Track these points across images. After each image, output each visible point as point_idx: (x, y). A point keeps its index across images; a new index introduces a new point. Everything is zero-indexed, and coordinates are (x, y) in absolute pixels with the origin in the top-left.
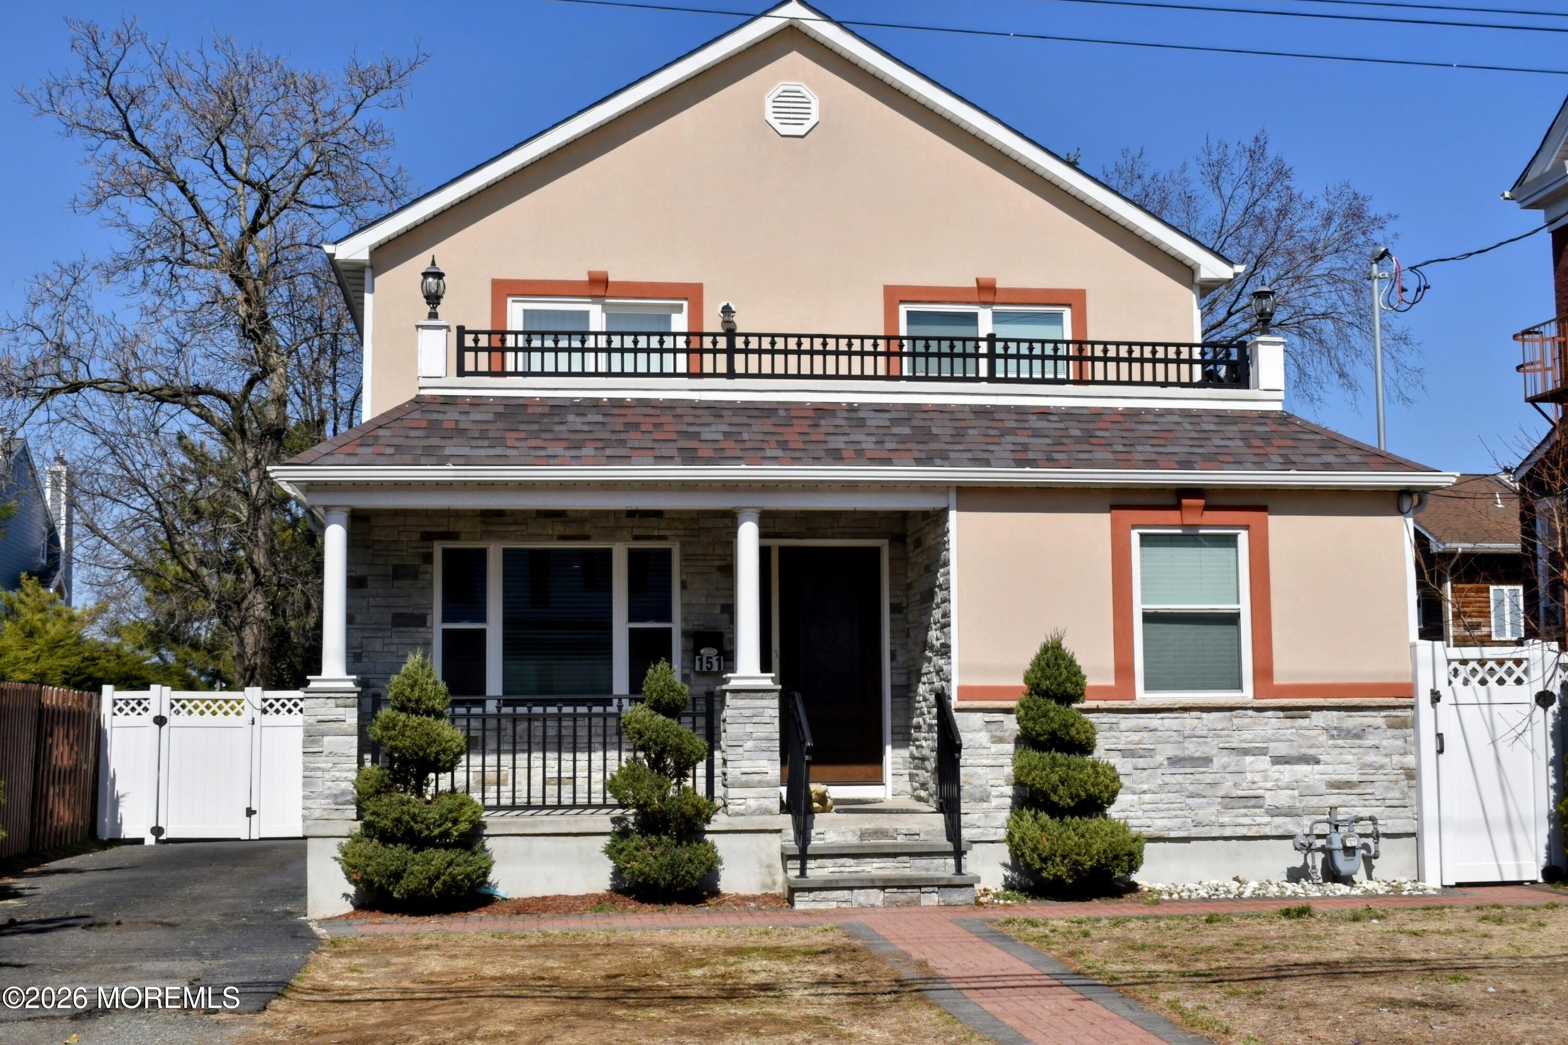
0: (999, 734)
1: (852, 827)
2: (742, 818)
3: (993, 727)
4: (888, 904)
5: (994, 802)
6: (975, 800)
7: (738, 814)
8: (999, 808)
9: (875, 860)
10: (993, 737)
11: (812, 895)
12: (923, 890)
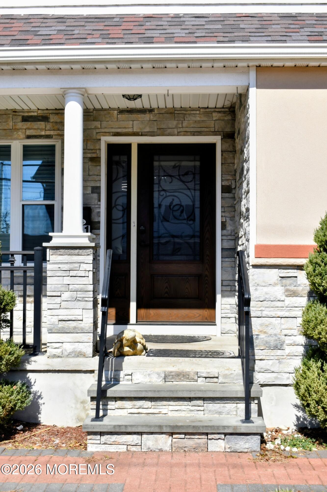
0: (292, 288)
1: (158, 370)
2: (59, 359)
3: (288, 281)
4: (174, 450)
5: (288, 350)
6: (270, 348)
7: (55, 356)
8: (291, 356)
9: (171, 403)
10: (287, 290)
11: (104, 438)
12: (210, 436)
